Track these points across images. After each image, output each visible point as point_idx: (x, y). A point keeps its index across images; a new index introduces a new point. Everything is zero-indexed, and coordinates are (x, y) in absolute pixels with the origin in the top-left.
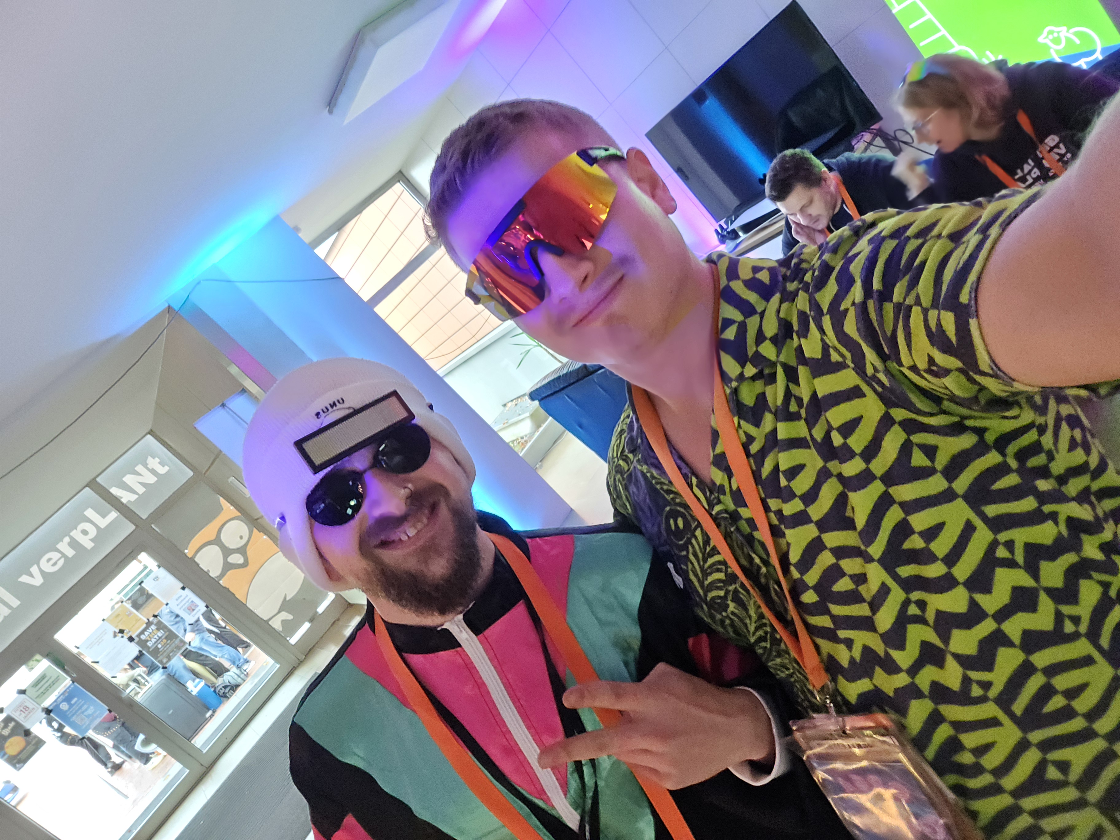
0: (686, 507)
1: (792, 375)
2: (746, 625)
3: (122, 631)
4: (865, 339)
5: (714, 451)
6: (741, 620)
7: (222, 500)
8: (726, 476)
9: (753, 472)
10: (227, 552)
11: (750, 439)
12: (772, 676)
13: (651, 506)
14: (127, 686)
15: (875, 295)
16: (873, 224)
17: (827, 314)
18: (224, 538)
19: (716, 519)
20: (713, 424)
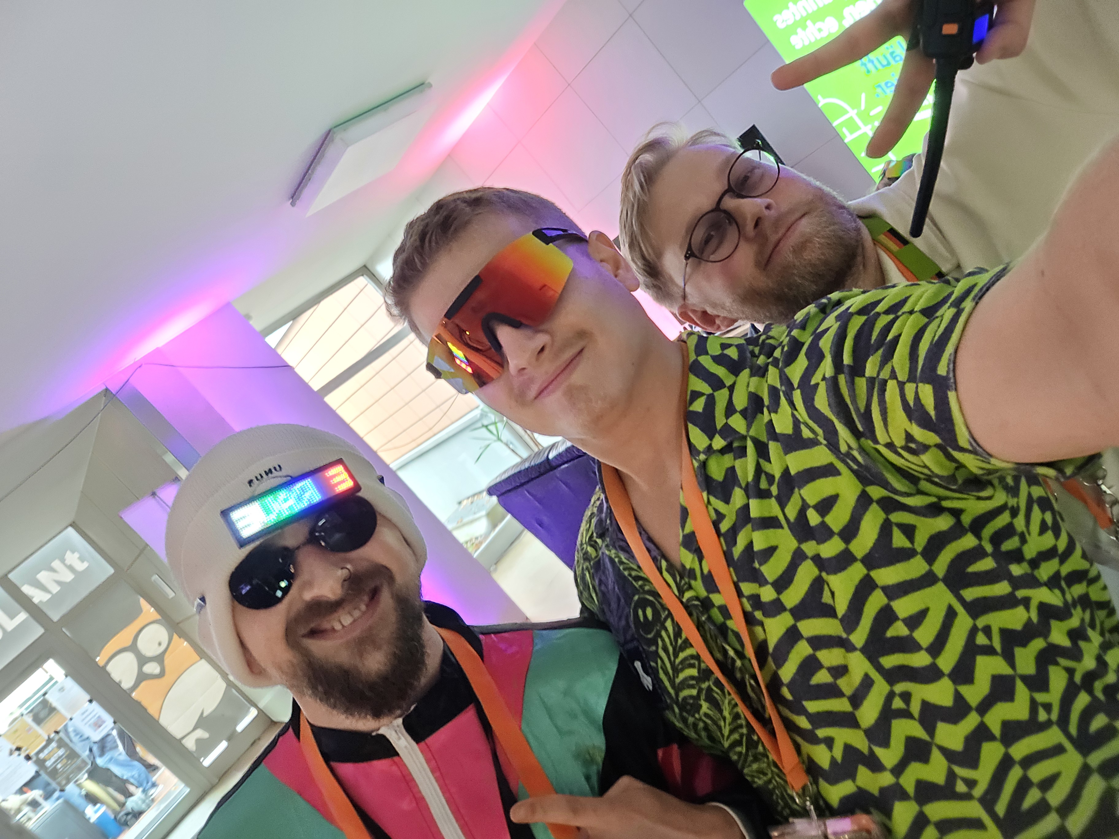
0: (656, 595)
1: (762, 451)
2: (720, 728)
3: (18, 749)
4: (838, 416)
5: (683, 530)
6: (715, 723)
7: (143, 602)
8: (696, 559)
9: (725, 553)
10: (142, 660)
11: (720, 517)
12: (748, 785)
13: (620, 596)
14: (19, 810)
15: (846, 370)
16: (839, 303)
17: (798, 388)
18: (142, 644)
19: (687, 607)
20: (682, 501)
